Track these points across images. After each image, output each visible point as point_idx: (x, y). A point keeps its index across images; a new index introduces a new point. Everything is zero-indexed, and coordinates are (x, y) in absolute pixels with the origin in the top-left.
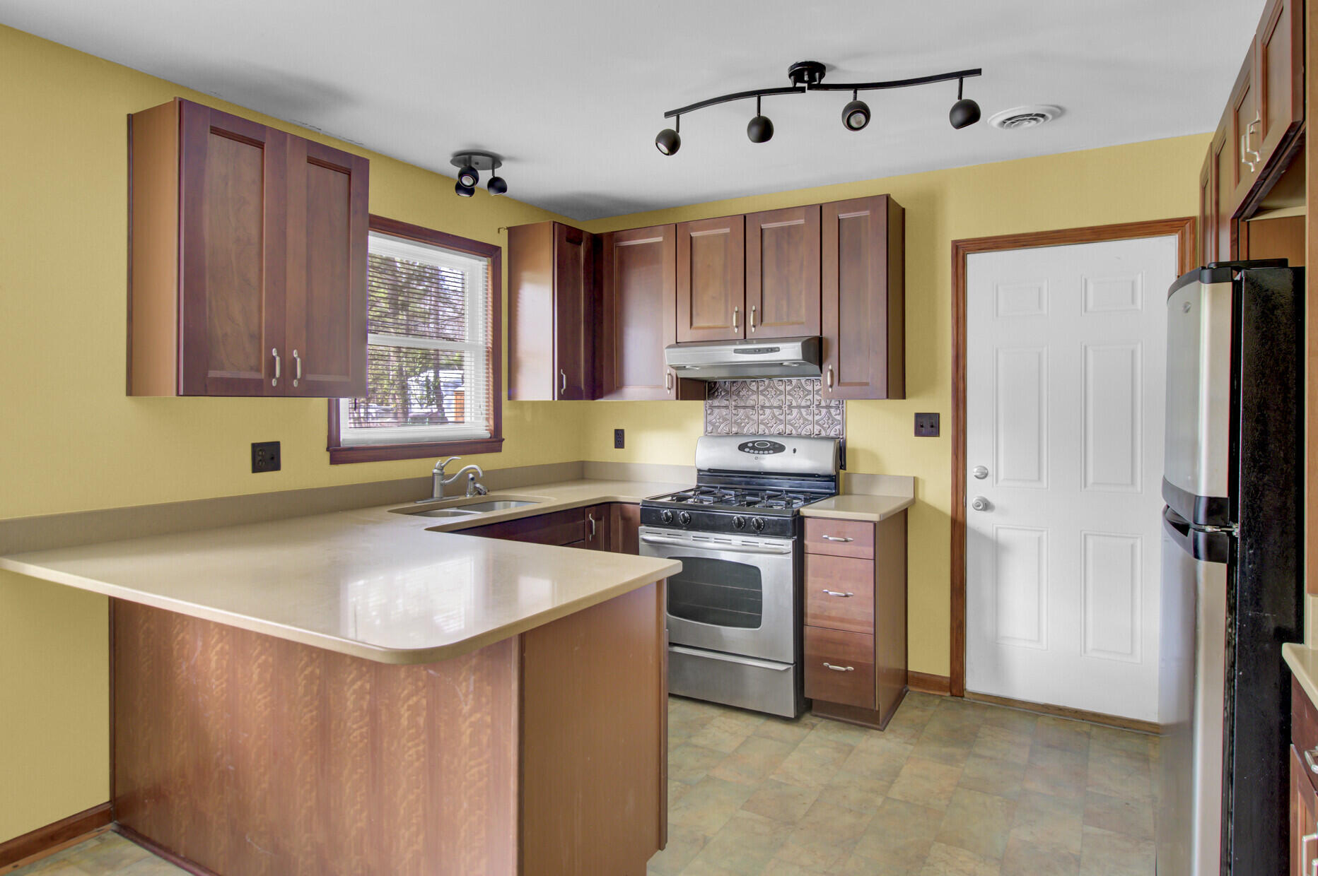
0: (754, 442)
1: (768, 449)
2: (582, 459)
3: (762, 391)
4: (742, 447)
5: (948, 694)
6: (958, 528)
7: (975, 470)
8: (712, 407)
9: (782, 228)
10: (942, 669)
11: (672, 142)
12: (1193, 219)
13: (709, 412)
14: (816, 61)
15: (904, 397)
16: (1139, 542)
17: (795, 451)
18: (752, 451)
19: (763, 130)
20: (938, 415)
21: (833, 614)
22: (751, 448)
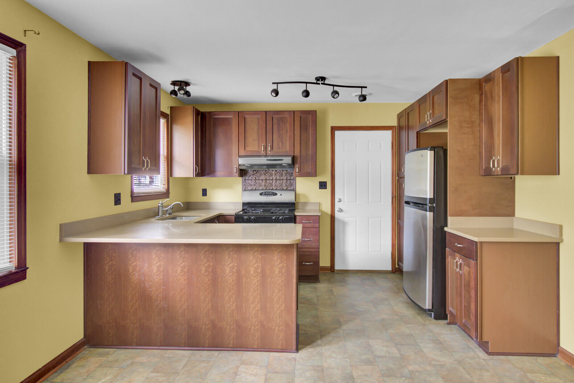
0: (265, 192)
1: (271, 195)
2: (187, 201)
4: (261, 194)
5: (330, 272)
6: (333, 218)
7: (338, 200)
8: (245, 180)
9: (280, 118)
10: (328, 264)
11: (276, 92)
12: (396, 126)
13: (244, 182)
14: (323, 76)
15: (316, 176)
16: (382, 218)
17: (281, 195)
18: (265, 195)
19: (306, 94)
20: (326, 182)
21: (306, 246)
22: (264, 194)
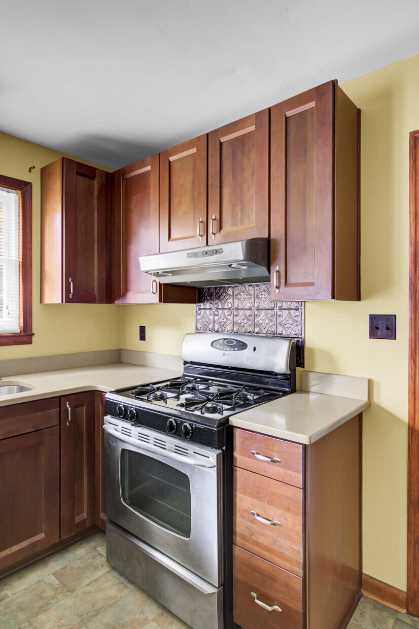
0: (224, 340)
1: (234, 347)
2: (120, 348)
3: (236, 295)
4: (214, 343)
5: (405, 611)
8: (200, 309)
9: (237, 139)
13: (198, 313)
15: (359, 299)
17: (255, 349)
20: (394, 317)
21: (261, 540)
22: (221, 345)
